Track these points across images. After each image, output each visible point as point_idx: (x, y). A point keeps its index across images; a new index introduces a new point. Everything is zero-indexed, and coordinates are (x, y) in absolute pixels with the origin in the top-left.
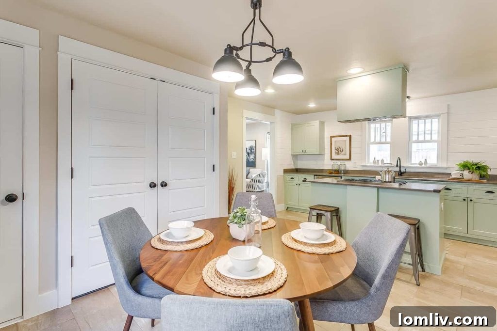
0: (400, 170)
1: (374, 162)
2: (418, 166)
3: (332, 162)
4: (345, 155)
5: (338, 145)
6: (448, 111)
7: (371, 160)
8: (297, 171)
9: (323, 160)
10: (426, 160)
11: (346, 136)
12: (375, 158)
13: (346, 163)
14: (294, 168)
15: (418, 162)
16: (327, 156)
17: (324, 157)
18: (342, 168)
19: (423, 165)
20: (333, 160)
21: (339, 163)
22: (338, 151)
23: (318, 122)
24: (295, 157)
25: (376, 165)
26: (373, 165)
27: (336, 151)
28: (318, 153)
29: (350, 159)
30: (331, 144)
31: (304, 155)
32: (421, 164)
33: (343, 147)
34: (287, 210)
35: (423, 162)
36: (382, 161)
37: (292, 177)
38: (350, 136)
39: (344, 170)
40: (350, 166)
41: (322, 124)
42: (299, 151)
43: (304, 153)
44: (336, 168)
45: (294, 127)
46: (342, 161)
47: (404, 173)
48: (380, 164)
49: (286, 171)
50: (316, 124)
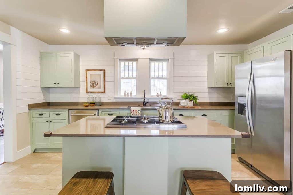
0: (144, 101)
1: (125, 94)
2: (156, 97)
3: (88, 95)
4: (100, 88)
5: (93, 79)
6: (173, 57)
7: (122, 93)
8: (49, 105)
9: (79, 93)
10: (160, 92)
11: (101, 70)
12: (125, 91)
13: (101, 95)
14: (44, 101)
15: (156, 94)
16: (82, 89)
17: (80, 90)
18: (98, 100)
19: (159, 97)
20: (88, 93)
21: (94, 95)
22: (94, 84)
23: (72, 53)
24: (46, 89)
25: (126, 97)
26: (124, 97)
27: (92, 85)
28: (73, 86)
29: (104, 92)
30: (86, 77)
31: (57, 87)
32: (158, 95)
33: (98, 81)
34: (34, 152)
35: (159, 94)
36: (131, 93)
37: (41, 113)
38: (104, 71)
39: (99, 102)
40: (104, 98)
41: (77, 57)
42: (50, 83)
43: (56, 86)
44: (91, 100)
45: (43, 55)
46: (97, 94)
47: (147, 103)
48: (129, 96)
49: (32, 107)
50: (71, 55)
